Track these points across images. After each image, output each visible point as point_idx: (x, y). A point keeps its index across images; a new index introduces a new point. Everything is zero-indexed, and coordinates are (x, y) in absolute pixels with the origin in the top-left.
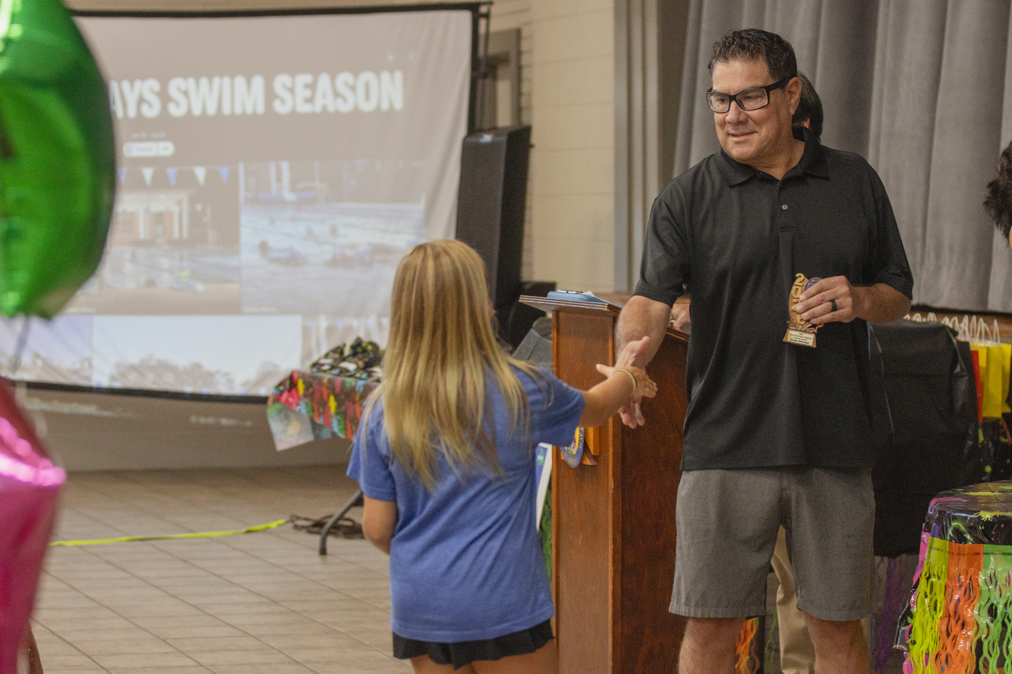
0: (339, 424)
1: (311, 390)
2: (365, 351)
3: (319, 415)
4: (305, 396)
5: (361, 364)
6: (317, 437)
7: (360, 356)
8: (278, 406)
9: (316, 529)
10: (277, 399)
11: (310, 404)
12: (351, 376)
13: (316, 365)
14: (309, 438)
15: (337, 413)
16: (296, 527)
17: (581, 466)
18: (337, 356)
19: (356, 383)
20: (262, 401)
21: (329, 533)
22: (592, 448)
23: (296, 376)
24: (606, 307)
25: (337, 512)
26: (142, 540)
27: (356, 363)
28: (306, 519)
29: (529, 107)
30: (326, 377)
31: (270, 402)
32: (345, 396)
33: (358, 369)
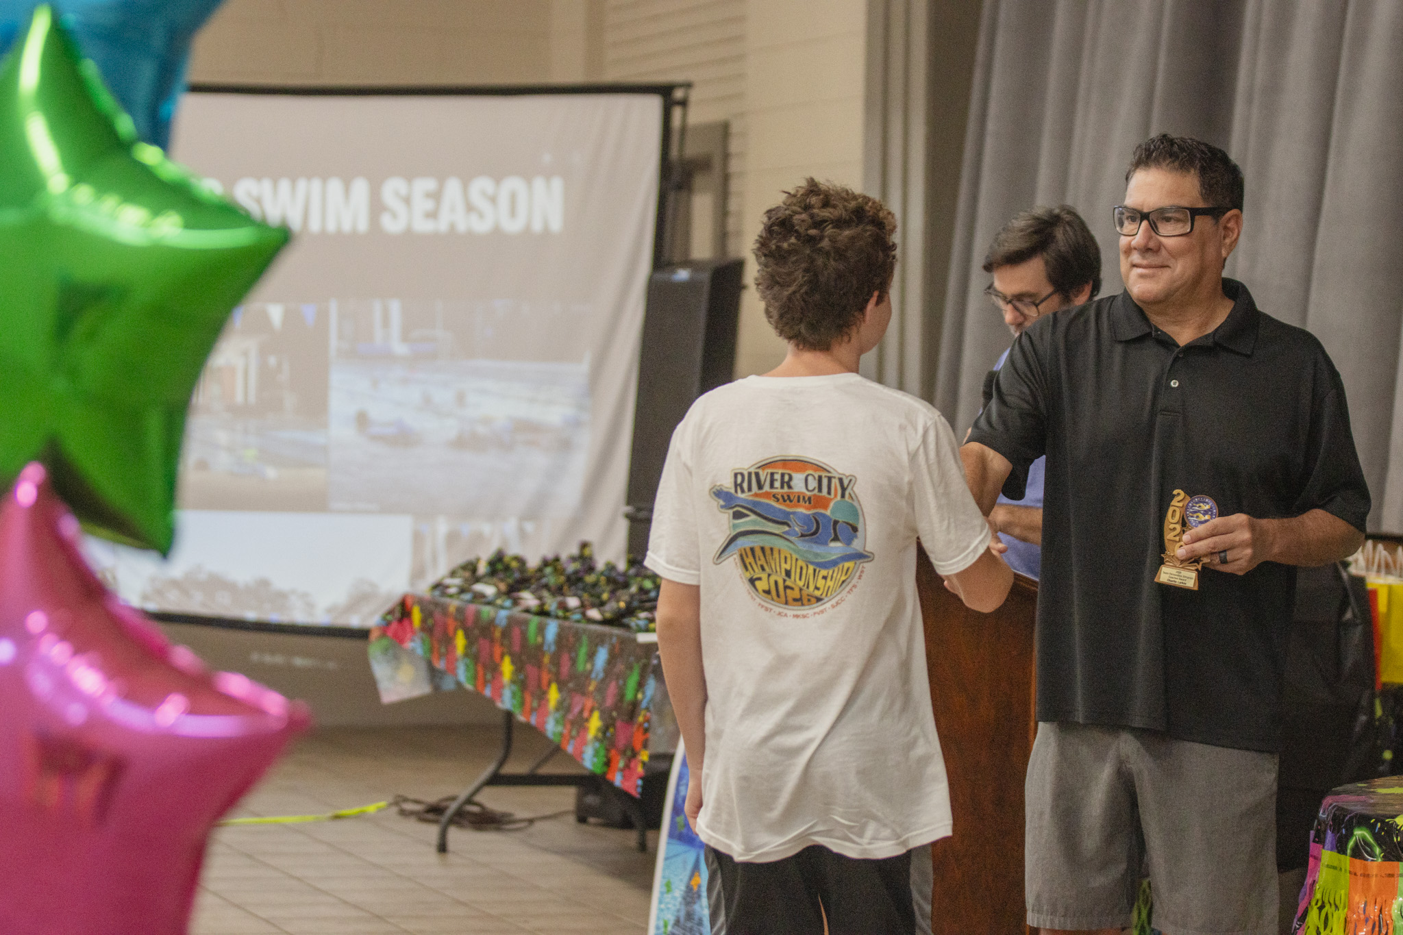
0: (467, 671)
1: (431, 621)
2: (507, 568)
3: (440, 656)
4: (423, 629)
5: (503, 587)
6: (437, 688)
7: (501, 575)
8: (385, 642)
9: (431, 816)
10: (383, 632)
11: (428, 640)
12: (489, 603)
13: (439, 586)
14: (423, 689)
15: (466, 655)
16: (403, 813)
18: (467, 574)
19: (496, 613)
20: (362, 634)
21: (451, 822)
23: (409, 602)
25: (463, 794)
27: (496, 586)
28: (417, 802)
29: (740, 233)
30: (454, 604)
31: (374, 635)
32: (480, 631)
33: (499, 594)
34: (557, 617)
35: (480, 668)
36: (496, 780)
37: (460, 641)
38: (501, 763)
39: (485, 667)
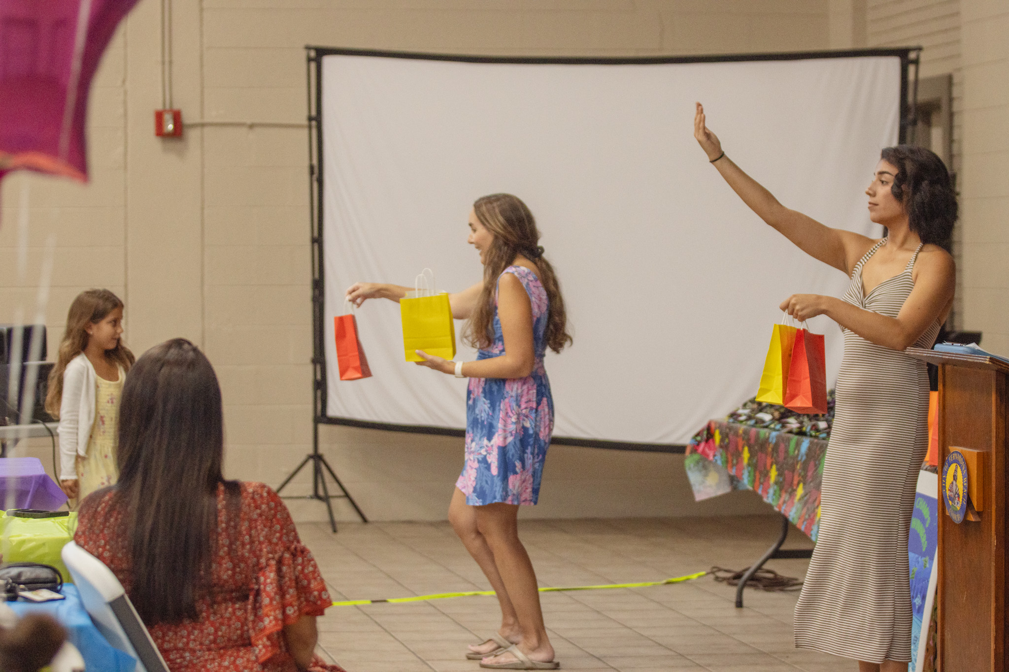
0: (749, 476)
1: (727, 441)
3: (734, 466)
4: (721, 447)
5: (777, 415)
6: (733, 489)
8: (696, 457)
9: (736, 581)
10: (695, 450)
11: (724, 454)
12: (767, 427)
13: (734, 415)
14: (725, 489)
15: (749, 465)
16: (717, 579)
17: (965, 522)
18: (754, 406)
19: (770, 434)
20: (679, 450)
21: (745, 585)
22: (975, 503)
23: (713, 426)
24: (988, 360)
25: (754, 564)
26: (558, 590)
27: (772, 414)
28: (728, 571)
29: (960, 155)
30: (742, 428)
31: (688, 451)
32: (759, 447)
33: (774, 420)
34: (811, 436)
35: (757, 474)
36: (777, 554)
37: (746, 455)
38: (781, 543)
39: (761, 473)
